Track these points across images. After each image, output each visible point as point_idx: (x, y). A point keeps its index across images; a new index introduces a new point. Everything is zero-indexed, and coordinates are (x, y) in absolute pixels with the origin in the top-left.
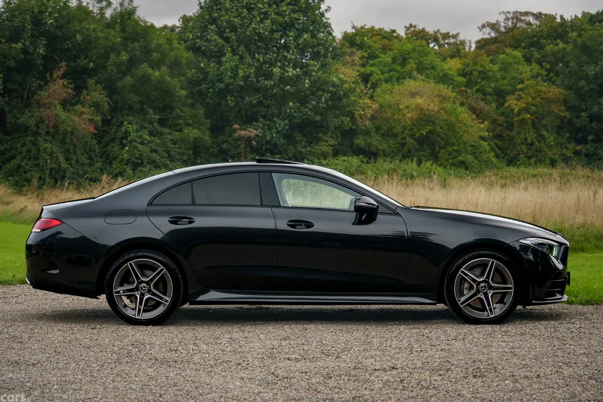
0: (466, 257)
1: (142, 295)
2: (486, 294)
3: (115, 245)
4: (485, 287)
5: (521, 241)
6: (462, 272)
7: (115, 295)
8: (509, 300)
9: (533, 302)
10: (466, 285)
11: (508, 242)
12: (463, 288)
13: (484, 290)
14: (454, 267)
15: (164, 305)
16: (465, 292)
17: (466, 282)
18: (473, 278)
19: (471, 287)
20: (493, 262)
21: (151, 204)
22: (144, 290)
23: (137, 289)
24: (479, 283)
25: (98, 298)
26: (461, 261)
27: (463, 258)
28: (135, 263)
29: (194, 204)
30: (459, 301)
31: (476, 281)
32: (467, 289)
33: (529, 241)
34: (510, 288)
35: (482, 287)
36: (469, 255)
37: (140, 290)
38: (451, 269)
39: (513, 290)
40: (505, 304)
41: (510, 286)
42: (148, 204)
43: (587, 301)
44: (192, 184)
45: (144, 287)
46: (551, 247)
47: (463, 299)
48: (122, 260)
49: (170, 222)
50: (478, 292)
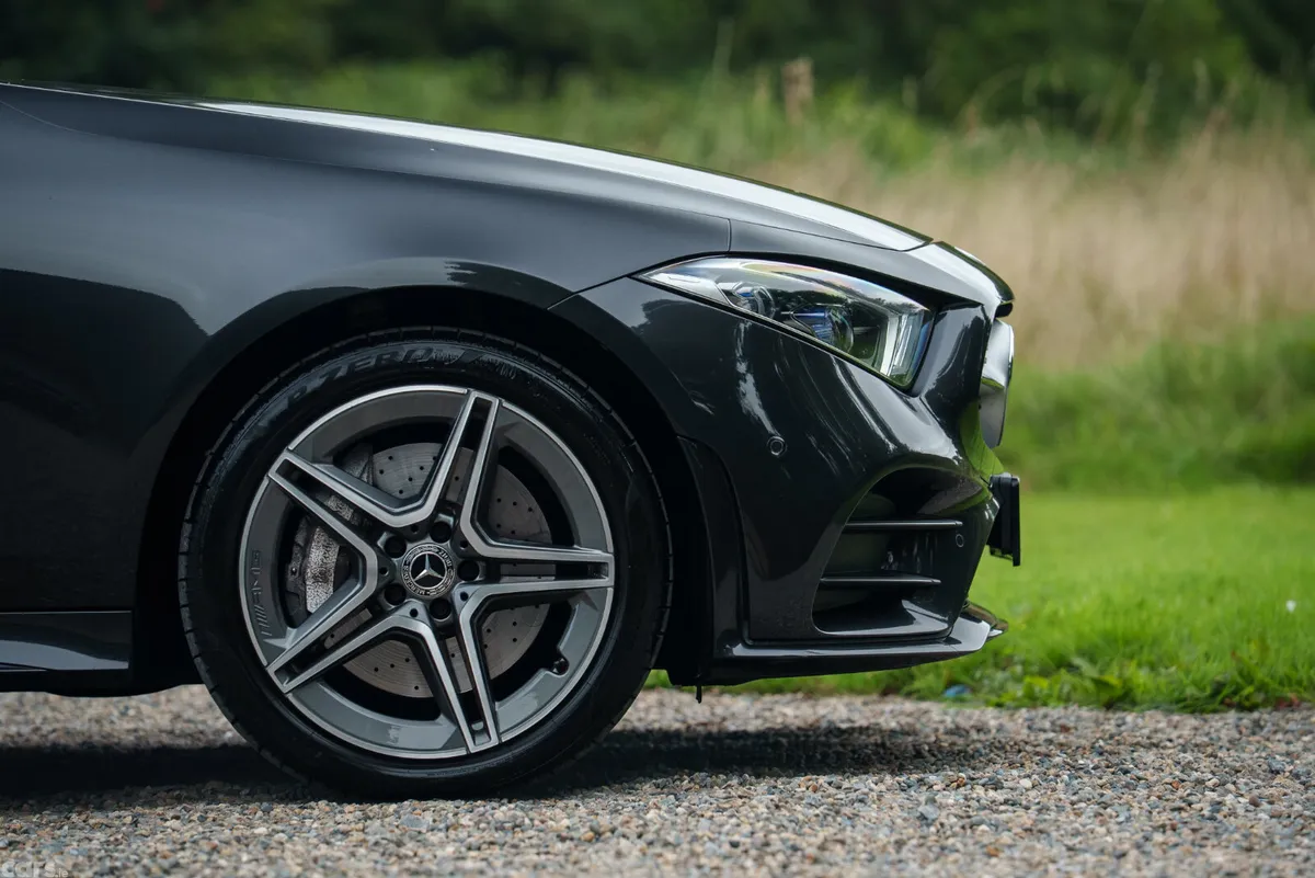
0: (313, 381)
2: (441, 610)
4: (436, 564)
5: (662, 277)
6: (289, 471)
8: (583, 642)
9: (739, 651)
10: (319, 556)
11: (570, 285)
12: (302, 573)
13: (429, 581)
14: (241, 443)
16: (315, 597)
17: (319, 536)
18: (358, 510)
19: (348, 569)
20: (481, 409)
24: (399, 540)
26: (278, 405)
27: (293, 389)
30: (275, 652)
31: (381, 527)
32: (321, 577)
33: (703, 281)
34: (594, 570)
35: (419, 565)
36: (328, 367)
38: (218, 456)
39: (607, 581)
40: (562, 668)
41: (596, 555)
43: (1219, 687)
46: (867, 324)
47: (292, 642)
50: (393, 593)
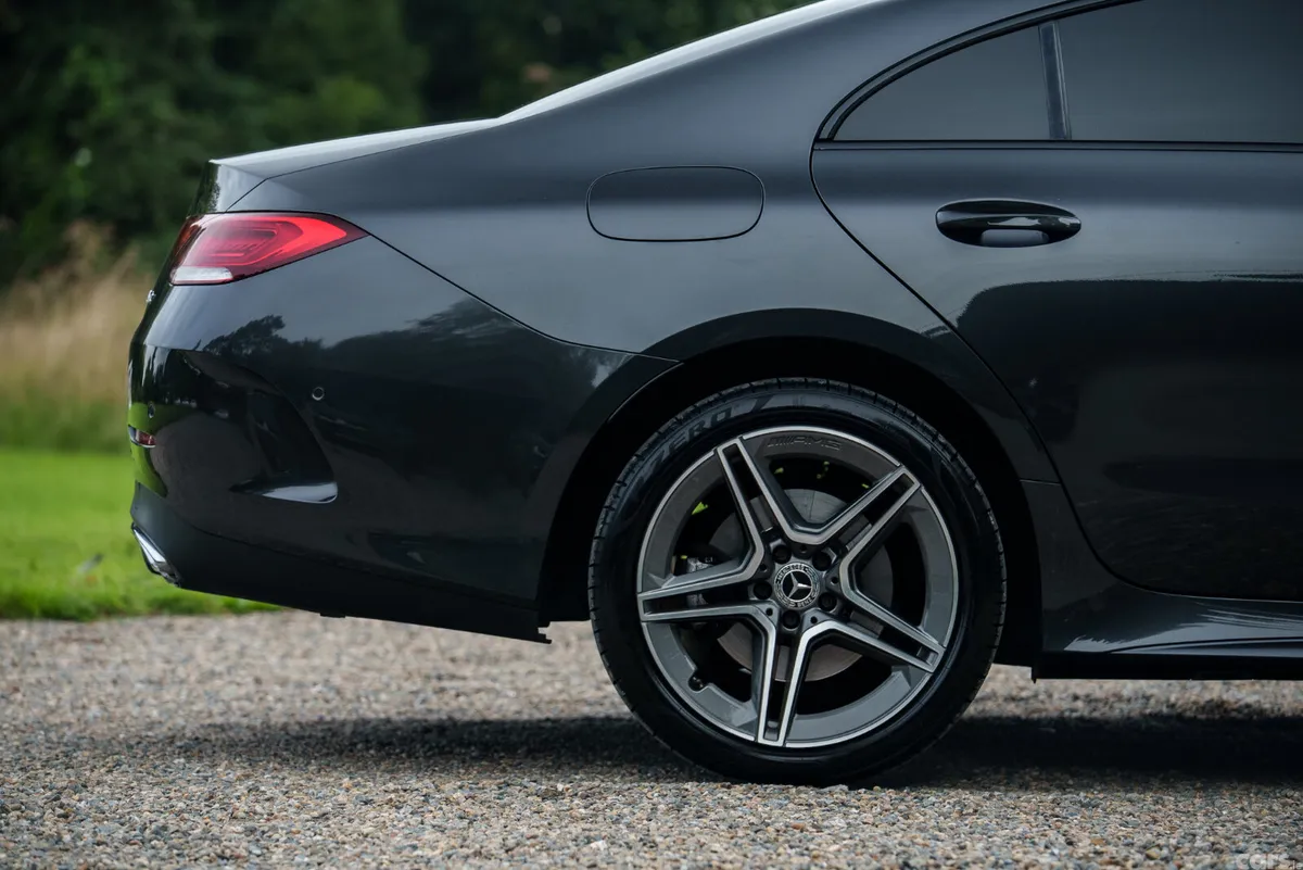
1: (791, 621)
3: (651, 350)
7: (646, 617)
15: (911, 677)
21: (830, 140)
22: (801, 594)
23: (761, 587)
25: (543, 639)
28: (757, 449)
29: (1060, 140)
37: (779, 591)
42: (817, 140)
44: (1048, 36)
45: (802, 578)
48: (684, 435)
49: (947, 229)
